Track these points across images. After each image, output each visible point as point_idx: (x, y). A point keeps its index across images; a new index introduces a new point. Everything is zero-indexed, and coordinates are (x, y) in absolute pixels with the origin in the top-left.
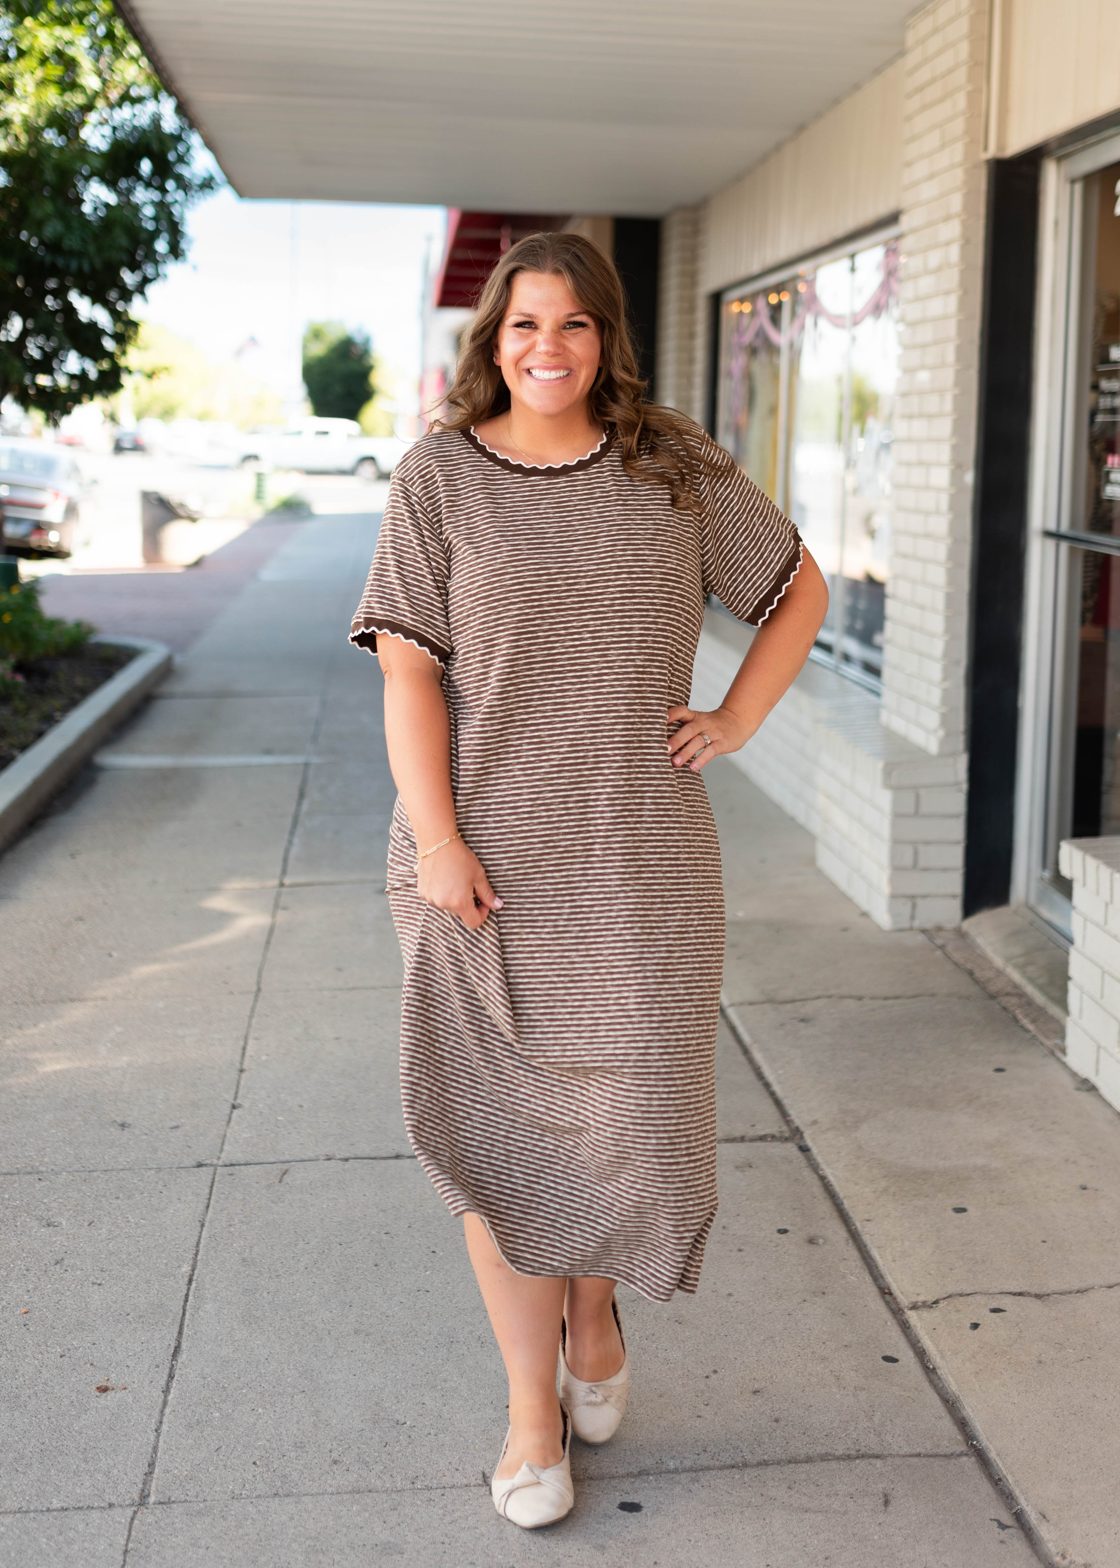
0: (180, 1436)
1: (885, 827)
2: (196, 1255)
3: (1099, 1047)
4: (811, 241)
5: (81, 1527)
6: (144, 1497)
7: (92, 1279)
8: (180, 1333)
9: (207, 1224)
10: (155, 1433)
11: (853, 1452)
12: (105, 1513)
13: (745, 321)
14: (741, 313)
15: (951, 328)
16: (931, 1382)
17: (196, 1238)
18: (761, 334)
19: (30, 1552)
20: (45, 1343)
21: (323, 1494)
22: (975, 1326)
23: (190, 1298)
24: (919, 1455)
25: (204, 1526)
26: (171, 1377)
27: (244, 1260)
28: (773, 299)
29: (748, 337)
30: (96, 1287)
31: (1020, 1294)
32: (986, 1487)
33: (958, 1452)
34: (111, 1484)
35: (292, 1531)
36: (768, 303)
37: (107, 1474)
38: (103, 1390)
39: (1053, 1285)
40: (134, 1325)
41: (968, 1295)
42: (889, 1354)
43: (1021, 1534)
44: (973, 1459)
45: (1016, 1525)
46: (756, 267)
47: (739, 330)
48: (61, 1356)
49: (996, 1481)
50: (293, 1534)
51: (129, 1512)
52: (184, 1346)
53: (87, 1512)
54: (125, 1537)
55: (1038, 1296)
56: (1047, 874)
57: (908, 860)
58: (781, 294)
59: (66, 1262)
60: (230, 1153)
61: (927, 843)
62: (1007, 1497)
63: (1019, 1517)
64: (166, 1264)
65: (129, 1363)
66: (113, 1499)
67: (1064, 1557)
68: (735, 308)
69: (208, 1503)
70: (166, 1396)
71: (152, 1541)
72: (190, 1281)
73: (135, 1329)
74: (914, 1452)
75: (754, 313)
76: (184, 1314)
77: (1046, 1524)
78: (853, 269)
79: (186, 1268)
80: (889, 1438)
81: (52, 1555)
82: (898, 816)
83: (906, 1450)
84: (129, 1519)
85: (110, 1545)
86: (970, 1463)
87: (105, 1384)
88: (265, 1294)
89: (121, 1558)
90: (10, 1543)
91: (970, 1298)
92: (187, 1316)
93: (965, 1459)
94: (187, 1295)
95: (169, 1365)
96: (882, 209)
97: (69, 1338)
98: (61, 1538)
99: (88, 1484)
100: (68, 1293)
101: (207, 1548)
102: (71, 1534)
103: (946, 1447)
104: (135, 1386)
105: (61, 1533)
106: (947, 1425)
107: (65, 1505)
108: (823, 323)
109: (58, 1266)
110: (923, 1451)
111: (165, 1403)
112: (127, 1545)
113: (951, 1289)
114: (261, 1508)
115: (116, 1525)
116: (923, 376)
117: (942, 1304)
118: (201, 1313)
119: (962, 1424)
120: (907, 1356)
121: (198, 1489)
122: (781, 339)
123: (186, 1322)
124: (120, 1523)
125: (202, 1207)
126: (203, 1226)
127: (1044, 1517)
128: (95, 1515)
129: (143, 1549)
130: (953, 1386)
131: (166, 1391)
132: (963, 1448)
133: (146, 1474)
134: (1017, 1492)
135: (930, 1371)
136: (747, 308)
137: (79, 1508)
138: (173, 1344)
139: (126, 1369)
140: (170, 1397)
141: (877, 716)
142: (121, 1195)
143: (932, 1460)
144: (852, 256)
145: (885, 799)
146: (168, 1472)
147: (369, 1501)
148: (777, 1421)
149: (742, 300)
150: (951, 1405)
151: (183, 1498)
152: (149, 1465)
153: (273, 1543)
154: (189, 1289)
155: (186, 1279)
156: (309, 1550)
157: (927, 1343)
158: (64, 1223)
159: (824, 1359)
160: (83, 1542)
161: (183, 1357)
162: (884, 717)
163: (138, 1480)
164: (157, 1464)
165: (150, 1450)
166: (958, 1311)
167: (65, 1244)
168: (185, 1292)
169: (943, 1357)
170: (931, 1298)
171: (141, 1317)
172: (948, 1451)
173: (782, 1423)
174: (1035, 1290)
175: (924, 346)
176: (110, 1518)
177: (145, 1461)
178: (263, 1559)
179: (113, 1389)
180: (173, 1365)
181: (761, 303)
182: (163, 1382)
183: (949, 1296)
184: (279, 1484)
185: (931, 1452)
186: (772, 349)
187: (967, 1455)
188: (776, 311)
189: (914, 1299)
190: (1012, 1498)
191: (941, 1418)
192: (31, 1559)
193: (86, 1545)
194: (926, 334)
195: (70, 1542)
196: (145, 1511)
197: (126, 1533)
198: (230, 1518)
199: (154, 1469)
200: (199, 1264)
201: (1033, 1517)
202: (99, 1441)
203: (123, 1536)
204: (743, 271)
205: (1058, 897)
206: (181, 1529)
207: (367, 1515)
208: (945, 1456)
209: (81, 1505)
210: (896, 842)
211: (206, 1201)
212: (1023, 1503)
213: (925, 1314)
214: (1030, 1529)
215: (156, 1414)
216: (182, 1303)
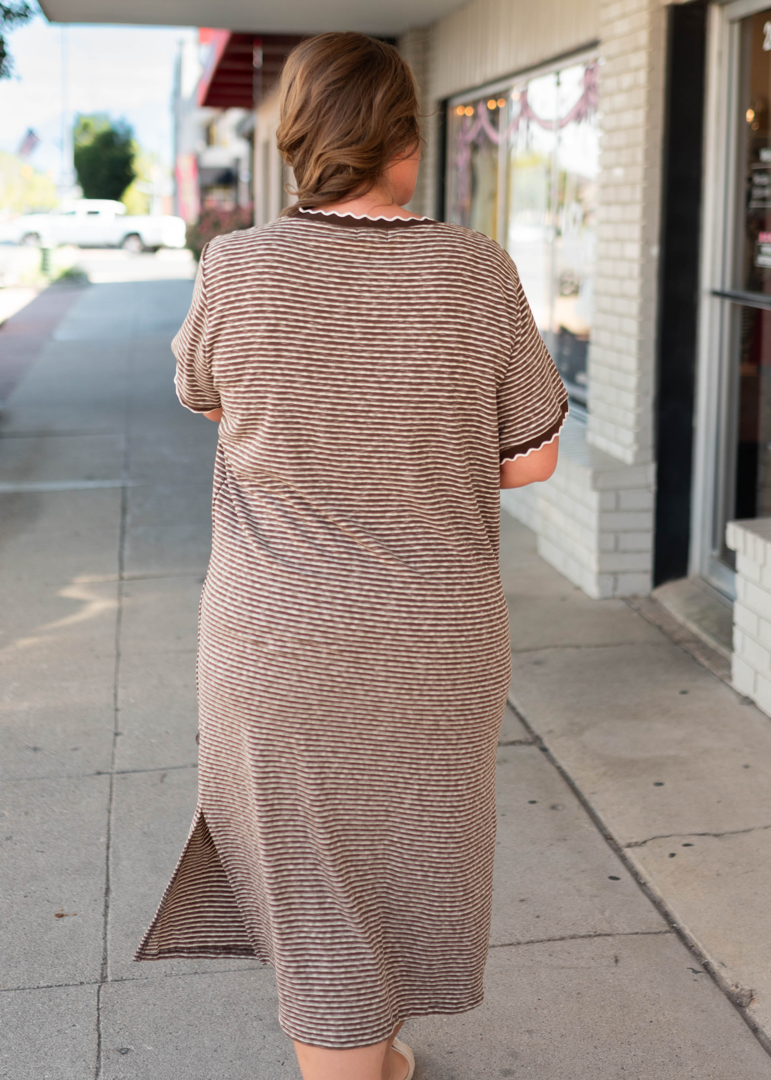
0: (122, 941)
1: (593, 520)
2: (109, 830)
3: (756, 673)
4: (524, 60)
5: (64, 996)
6: (104, 979)
7: (36, 848)
8: (108, 880)
9: (113, 811)
10: (103, 941)
11: (592, 933)
12: (79, 988)
13: (468, 122)
14: (464, 116)
15: (640, 135)
16: (643, 891)
17: (107, 820)
18: (482, 133)
19: (32, 1012)
20: (11, 889)
21: (228, 971)
22: (672, 855)
23: (111, 858)
24: (637, 933)
25: (149, 993)
26: (107, 907)
27: (145, 833)
28: (492, 105)
29: (471, 135)
30: (40, 853)
31: (703, 835)
32: (683, 950)
33: (664, 931)
34: (79, 971)
35: (211, 993)
36: (488, 109)
37: (75, 965)
38: (61, 916)
39: (726, 828)
40: (74, 876)
41: (668, 836)
42: (613, 874)
43: (708, 976)
44: (674, 935)
45: (705, 971)
46: (478, 79)
47: (462, 129)
48: (25, 897)
49: (690, 947)
50: (212, 995)
51: (96, 987)
52: (112, 887)
53: (66, 988)
54: (96, 1001)
55: (716, 835)
56: (717, 553)
57: (610, 544)
58: (498, 102)
59: (14, 838)
60: (119, 764)
61: (626, 531)
62: (697, 955)
63: (706, 966)
64: (88, 838)
65: (75, 899)
66: (83, 980)
67: (737, 987)
68: (459, 112)
69: (150, 980)
70: (106, 919)
71: (115, 1002)
72: (108, 848)
73: (74, 879)
74: (634, 932)
75: (475, 116)
76: (108, 868)
77: (725, 968)
78: (558, 84)
79: (103, 840)
80: (616, 924)
81: (47, 1013)
82: (603, 511)
83: (628, 931)
84: (96, 991)
85: (87, 1006)
86: (672, 937)
87: (60, 913)
88: (164, 854)
89: (96, 1012)
90: (16, 1007)
91: (668, 839)
92: (111, 869)
93: (668, 935)
94: (108, 857)
95: (104, 900)
96: (583, 38)
97: (28, 885)
98: (51, 1003)
99: (62, 972)
100: (21, 858)
101: (155, 1005)
102: (58, 1001)
103: (655, 928)
104: (83, 913)
105: (50, 1001)
106: (655, 916)
107: (50, 984)
108: (535, 127)
109: (9, 842)
110: (640, 931)
111: (106, 923)
112: (98, 1005)
113: (654, 834)
114: (187, 981)
115: (89, 994)
116: (619, 172)
117: (649, 843)
118: (120, 867)
119: (666, 915)
120: (626, 876)
121: (141, 972)
122: (498, 137)
123: (111, 873)
124: (91, 993)
125: (106, 800)
126: (109, 812)
127: (723, 964)
128: (72, 989)
129: (110, 1007)
130: (658, 892)
131: (105, 915)
132: (667, 928)
133: (102, 964)
134: (705, 952)
135: (642, 885)
136: (469, 112)
137: (59, 986)
138: (104, 887)
139: (73, 903)
140: (109, 918)
141: (584, 436)
142: (44, 795)
143: (646, 936)
144: (558, 73)
145: (593, 499)
146: (117, 963)
147: (261, 974)
148: (538, 917)
149: (465, 105)
150: (658, 904)
151: (131, 977)
152: (103, 959)
153: (199, 1001)
154: (108, 853)
155: (105, 846)
156: (225, 1003)
157: (639, 867)
158: (6, 814)
159: (568, 879)
160: (68, 1005)
161: (113, 895)
162: (591, 437)
163: (97, 968)
164: (108, 958)
165: (102, 950)
166: (660, 847)
167: (11, 827)
168: (105, 854)
169: (651, 875)
170: (640, 840)
171: (77, 871)
172: (657, 930)
173: (542, 918)
174: (714, 832)
175: (618, 149)
176: (83, 991)
177: (100, 957)
178: (194, 1010)
179: (67, 915)
180: (106, 900)
181: (482, 109)
182: (102, 910)
183: (654, 838)
184: (197, 967)
185: (645, 932)
186: (492, 146)
187: (669, 932)
188: (494, 115)
189: (629, 841)
190: (701, 956)
191: (651, 911)
192: (33, 1015)
193: (70, 1006)
194: (620, 139)
195: (59, 1006)
196: (106, 985)
197: (96, 998)
198: (167, 988)
199: (107, 961)
200: (112, 837)
201: (715, 965)
202: (65, 946)
203: (94, 1000)
204: (467, 82)
205: (724, 570)
206: (134, 995)
207: (261, 982)
208: (655, 933)
209: (60, 984)
210: (602, 531)
211: (109, 797)
212: (709, 958)
213: (637, 849)
214: (714, 973)
215: (102, 929)
216: (105, 861)
